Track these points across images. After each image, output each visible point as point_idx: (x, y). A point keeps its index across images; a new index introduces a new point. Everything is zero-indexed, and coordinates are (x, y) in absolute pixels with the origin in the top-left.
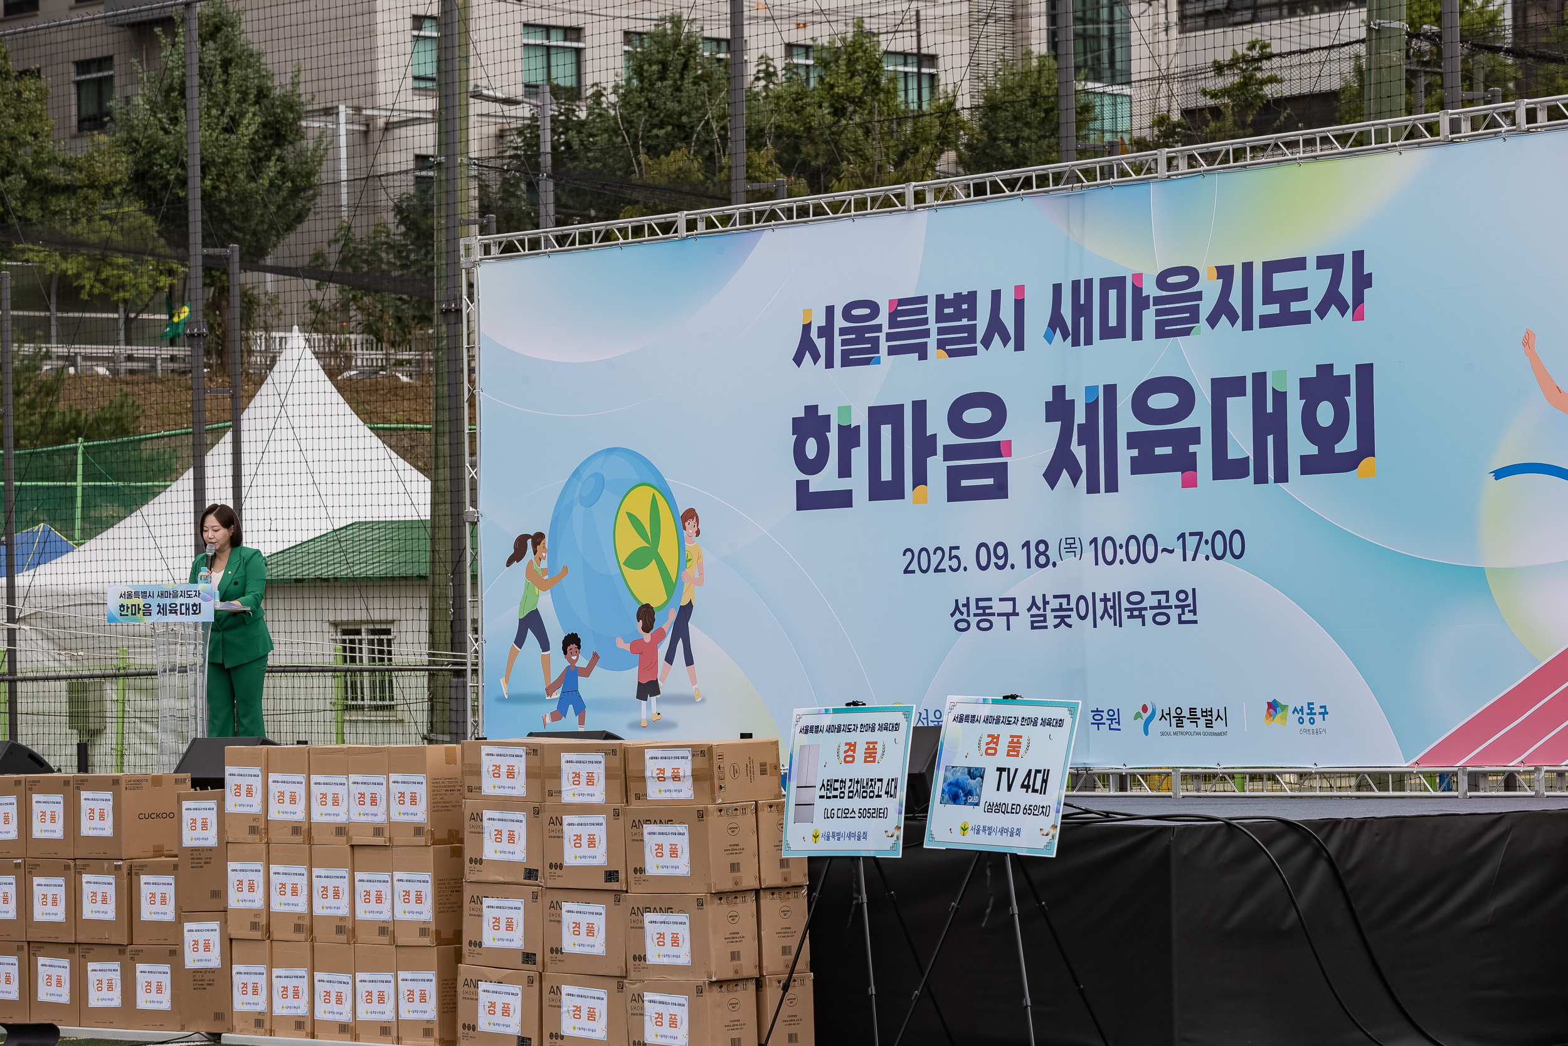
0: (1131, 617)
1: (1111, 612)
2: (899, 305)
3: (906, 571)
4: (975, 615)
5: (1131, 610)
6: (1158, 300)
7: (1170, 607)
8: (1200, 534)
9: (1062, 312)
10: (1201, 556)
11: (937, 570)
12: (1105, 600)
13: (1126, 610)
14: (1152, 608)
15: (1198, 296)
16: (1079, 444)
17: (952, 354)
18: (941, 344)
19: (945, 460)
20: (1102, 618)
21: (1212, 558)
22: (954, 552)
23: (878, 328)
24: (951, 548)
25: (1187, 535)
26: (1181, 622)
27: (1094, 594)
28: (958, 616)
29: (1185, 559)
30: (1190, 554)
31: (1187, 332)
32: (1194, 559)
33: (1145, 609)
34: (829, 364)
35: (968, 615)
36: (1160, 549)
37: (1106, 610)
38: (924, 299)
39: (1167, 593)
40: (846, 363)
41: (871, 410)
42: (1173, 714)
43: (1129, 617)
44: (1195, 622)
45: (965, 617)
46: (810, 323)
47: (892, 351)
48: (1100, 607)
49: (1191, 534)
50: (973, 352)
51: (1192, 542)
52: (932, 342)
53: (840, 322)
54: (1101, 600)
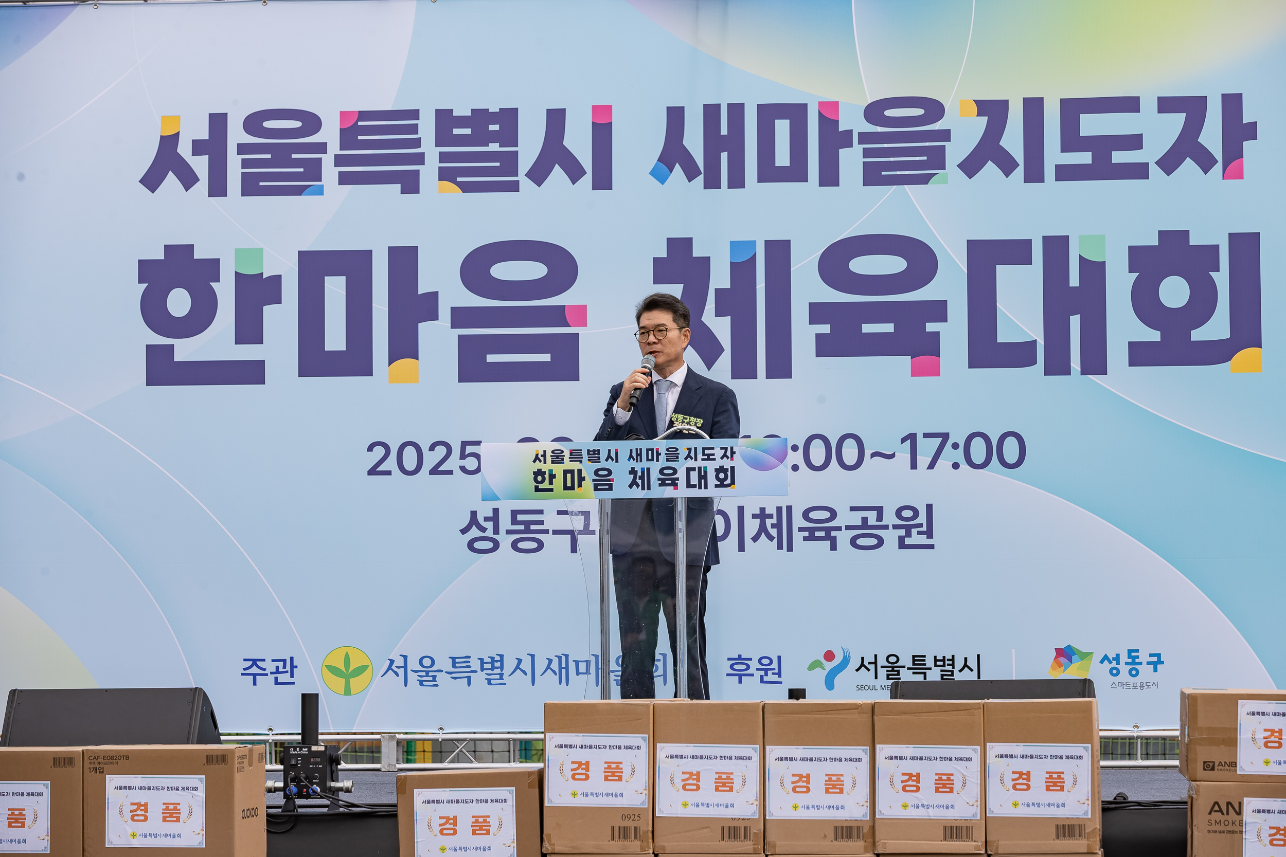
0: (811, 538)
1: (773, 532)
2: (359, 119)
3: (373, 472)
4: (509, 532)
5: (811, 531)
6: (864, 138)
7: (886, 527)
8: (945, 437)
9: (684, 143)
10: (944, 463)
11: (434, 471)
12: (762, 515)
13: (801, 529)
14: (848, 528)
15: (945, 135)
16: (719, 313)
17: (466, 188)
18: (445, 175)
19: (453, 326)
20: (755, 539)
21: (964, 466)
22: (469, 449)
23: (322, 148)
24: (464, 444)
25: (919, 437)
26: (902, 545)
27: (741, 510)
28: (474, 532)
29: (914, 466)
30: (923, 460)
31: (925, 180)
32: (931, 466)
33: (839, 529)
34: (218, 188)
35: (496, 531)
36: (868, 453)
37: (763, 529)
38: (415, 114)
39: (880, 510)
40: (250, 187)
41: (303, 256)
42: (882, 661)
43: (805, 539)
44: (931, 547)
45: (489, 533)
46: (177, 135)
47: (344, 179)
48: (752, 526)
49: (926, 435)
50: (514, 187)
51: (927, 447)
52: (429, 172)
53: (236, 135)
54: (754, 516)
